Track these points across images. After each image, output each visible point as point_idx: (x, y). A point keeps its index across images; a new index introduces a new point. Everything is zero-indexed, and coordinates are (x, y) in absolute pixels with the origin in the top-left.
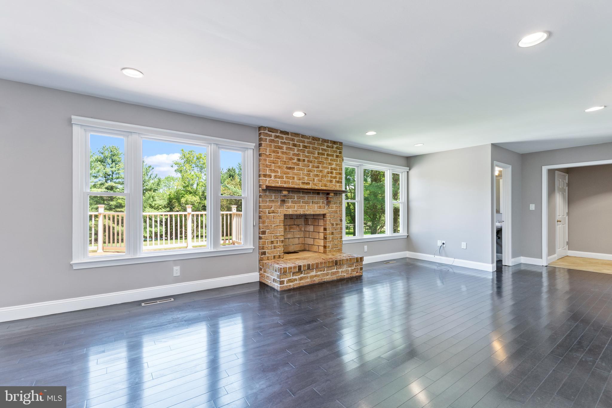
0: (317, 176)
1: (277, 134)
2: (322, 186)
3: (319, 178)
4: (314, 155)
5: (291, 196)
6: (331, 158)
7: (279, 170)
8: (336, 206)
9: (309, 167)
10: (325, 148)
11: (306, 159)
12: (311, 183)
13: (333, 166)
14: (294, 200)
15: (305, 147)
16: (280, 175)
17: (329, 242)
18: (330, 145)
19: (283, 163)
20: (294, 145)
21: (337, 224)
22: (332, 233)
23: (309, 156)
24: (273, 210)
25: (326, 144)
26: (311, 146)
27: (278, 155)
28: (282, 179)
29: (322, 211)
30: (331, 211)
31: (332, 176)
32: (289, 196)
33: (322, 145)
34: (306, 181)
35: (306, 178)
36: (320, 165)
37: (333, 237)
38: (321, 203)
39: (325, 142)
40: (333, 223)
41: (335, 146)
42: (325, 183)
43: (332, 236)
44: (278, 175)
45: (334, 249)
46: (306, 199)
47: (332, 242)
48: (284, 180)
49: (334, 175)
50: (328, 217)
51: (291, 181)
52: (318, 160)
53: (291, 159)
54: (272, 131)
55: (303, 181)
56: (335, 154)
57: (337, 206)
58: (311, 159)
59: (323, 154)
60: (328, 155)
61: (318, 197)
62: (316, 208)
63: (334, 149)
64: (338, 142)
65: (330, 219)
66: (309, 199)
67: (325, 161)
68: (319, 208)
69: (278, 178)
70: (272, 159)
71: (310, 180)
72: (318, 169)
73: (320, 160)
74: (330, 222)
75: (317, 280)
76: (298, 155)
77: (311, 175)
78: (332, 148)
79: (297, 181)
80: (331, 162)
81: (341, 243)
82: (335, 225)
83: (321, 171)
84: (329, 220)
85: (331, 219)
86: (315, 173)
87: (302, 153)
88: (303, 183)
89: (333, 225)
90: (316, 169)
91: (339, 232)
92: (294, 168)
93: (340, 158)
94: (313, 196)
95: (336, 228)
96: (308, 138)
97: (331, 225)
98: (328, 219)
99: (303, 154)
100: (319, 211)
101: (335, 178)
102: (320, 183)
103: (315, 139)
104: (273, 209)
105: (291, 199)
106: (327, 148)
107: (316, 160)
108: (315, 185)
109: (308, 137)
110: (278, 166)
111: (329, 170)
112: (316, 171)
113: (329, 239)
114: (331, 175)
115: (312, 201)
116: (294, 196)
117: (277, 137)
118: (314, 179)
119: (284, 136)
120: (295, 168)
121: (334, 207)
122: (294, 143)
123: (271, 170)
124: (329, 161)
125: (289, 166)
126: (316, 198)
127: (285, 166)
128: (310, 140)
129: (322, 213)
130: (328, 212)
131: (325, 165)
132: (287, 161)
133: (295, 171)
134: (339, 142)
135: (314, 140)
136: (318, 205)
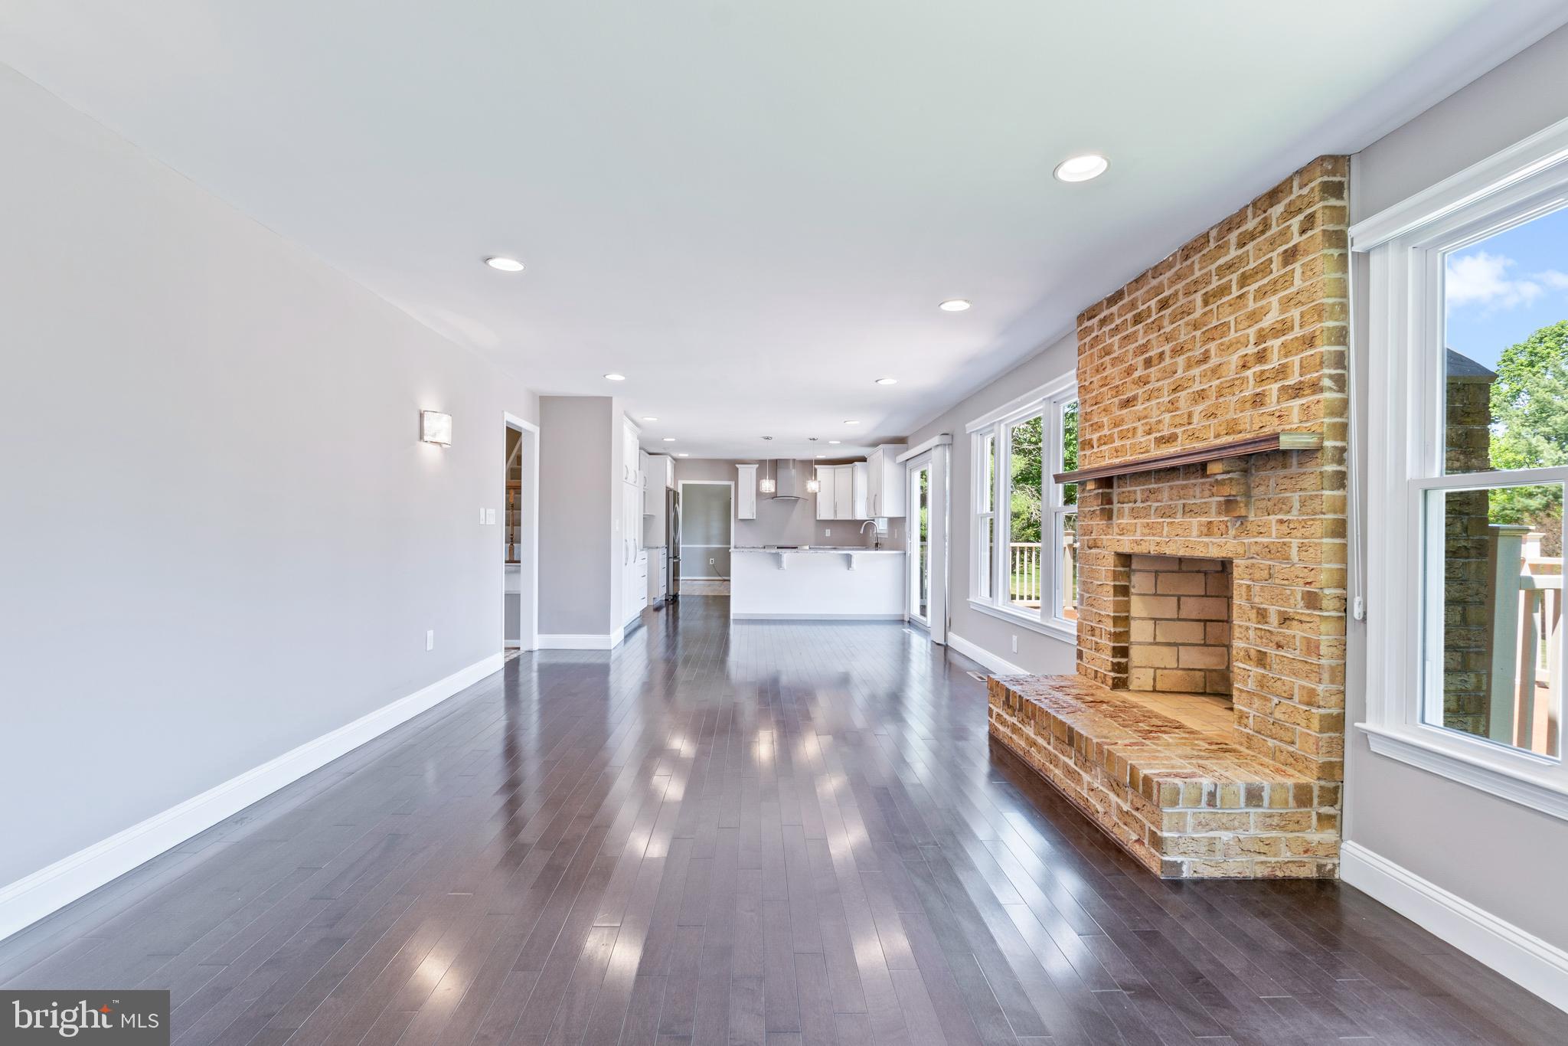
0: (1201, 395)
1: (1101, 316)
2: (1217, 436)
3: (1208, 403)
4: (1191, 317)
5: (1129, 492)
6: (1255, 286)
7: (1105, 420)
8: (1281, 522)
9: (1175, 372)
10: (1233, 253)
11: (1167, 348)
12: (1180, 435)
13: (1267, 322)
14: (1137, 505)
15: (1164, 305)
16: (1108, 433)
17: (1244, 695)
18: (1250, 225)
19: (1114, 393)
20: (1137, 320)
21: (1285, 619)
22: (1262, 659)
23: (1174, 330)
24: (1095, 540)
25: (1233, 237)
26: (1180, 286)
27: (1105, 374)
28: (1111, 446)
29: (1213, 548)
30: (1254, 549)
31: (1263, 372)
32: (1123, 492)
33: (1222, 248)
34: (1166, 433)
35: (1167, 416)
36: (1212, 346)
37: (1264, 676)
38: (1214, 509)
39: (1230, 230)
40: (1265, 610)
41: (1278, 210)
42: (1231, 415)
43: (1262, 671)
44: (1105, 436)
45: (1271, 742)
46: (1166, 495)
47: (1257, 703)
48: (1115, 444)
49: (1274, 362)
50: (1240, 579)
51: (1128, 442)
52: (1205, 329)
53: (1129, 371)
54: (1094, 313)
55: (1158, 435)
56: (1274, 254)
57: (1289, 521)
58: (1182, 338)
59: (1224, 290)
60: (1244, 281)
61: (1203, 484)
62: (1195, 532)
63: (1274, 229)
64: (1290, 180)
65: (1249, 586)
66: (1171, 499)
67: (1232, 318)
68: (1205, 530)
69: (1104, 444)
70: (1094, 394)
71: (1178, 421)
72: (1205, 367)
73: (1215, 323)
74: (1249, 599)
75: (1037, 759)
76: (1144, 348)
77: (1182, 404)
78: (1263, 232)
79: (1142, 440)
80: (1259, 304)
81: (1308, 727)
82: (1274, 619)
83: (1215, 371)
84: (1244, 590)
85: (1256, 589)
86: (1197, 387)
87: (1156, 334)
88: (1162, 441)
89: (1262, 615)
90: (1196, 371)
91: (1299, 665)
92: (1135, 398)
93: (1306, 252)
94: (1184, 482)
95: (1279, 638)
96: (1170, 266)
97: (1253, 614)
98: (1240, 586)
99: (1159, 333)
100: (1206, 545)
101: (1282, 371)
102: (1213, 422)
103: (1187, 252)
104: (1094, 536)
105: (1127, 503)
106: (1240, 252)
107: (1198, 333)
108: (1192, 436)
109: (1171, 259)
110: (1103, 408)
111: (1251, 350)
112: (1197, 379)
113: (1245, 682)
114: (1258, 368)
115: (1184, 505)
116: (1135, 492)
117: (1103, 322)
118: (1190, 415)
119: (1114, 309)
120: (1140, 394)
121: (1267, 528)
122: (1134, 312)
123: (1092, 425)
124: (1251, 305)
125: (1125, 397)
126: (1197, 492)
127: (1116, 400)
128: (1178, 267)
129: (1214, 553)
130: (1241, 550)
131: (1233, 335)
132: (1123, 384)
133: (1139, 407)
134: (1299, 172)
135: (1187, 257)
136: (1204, 519)
